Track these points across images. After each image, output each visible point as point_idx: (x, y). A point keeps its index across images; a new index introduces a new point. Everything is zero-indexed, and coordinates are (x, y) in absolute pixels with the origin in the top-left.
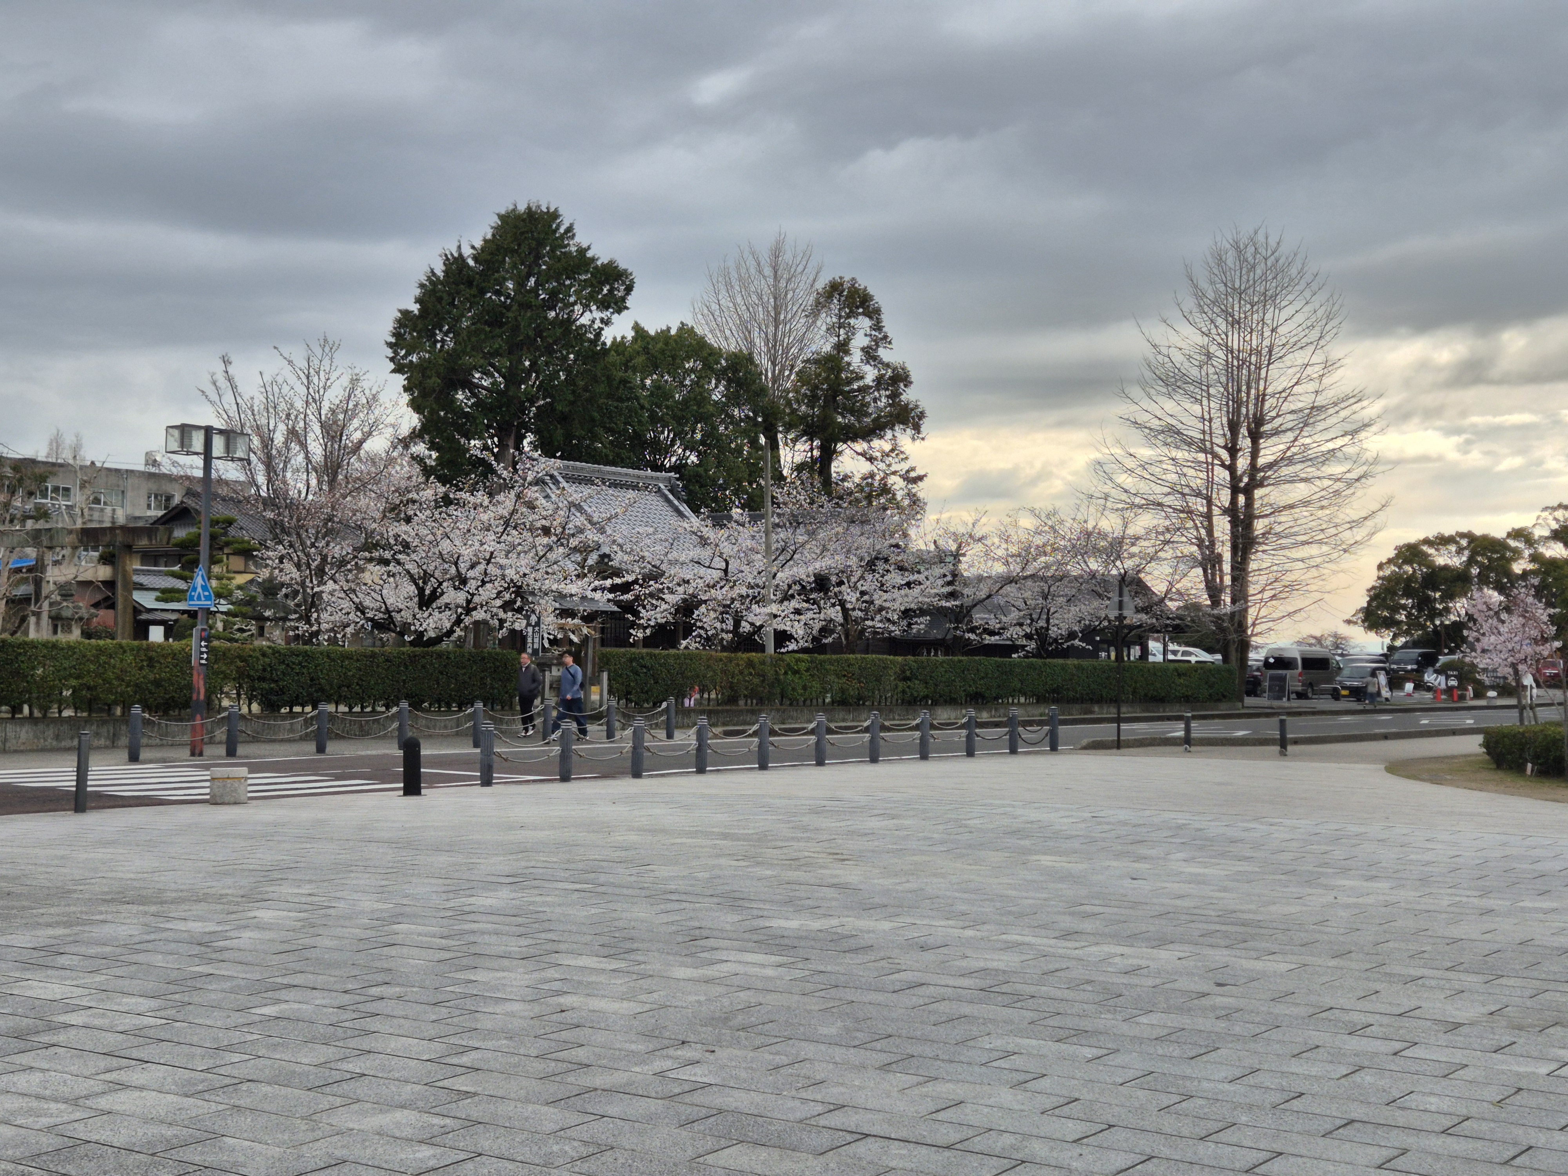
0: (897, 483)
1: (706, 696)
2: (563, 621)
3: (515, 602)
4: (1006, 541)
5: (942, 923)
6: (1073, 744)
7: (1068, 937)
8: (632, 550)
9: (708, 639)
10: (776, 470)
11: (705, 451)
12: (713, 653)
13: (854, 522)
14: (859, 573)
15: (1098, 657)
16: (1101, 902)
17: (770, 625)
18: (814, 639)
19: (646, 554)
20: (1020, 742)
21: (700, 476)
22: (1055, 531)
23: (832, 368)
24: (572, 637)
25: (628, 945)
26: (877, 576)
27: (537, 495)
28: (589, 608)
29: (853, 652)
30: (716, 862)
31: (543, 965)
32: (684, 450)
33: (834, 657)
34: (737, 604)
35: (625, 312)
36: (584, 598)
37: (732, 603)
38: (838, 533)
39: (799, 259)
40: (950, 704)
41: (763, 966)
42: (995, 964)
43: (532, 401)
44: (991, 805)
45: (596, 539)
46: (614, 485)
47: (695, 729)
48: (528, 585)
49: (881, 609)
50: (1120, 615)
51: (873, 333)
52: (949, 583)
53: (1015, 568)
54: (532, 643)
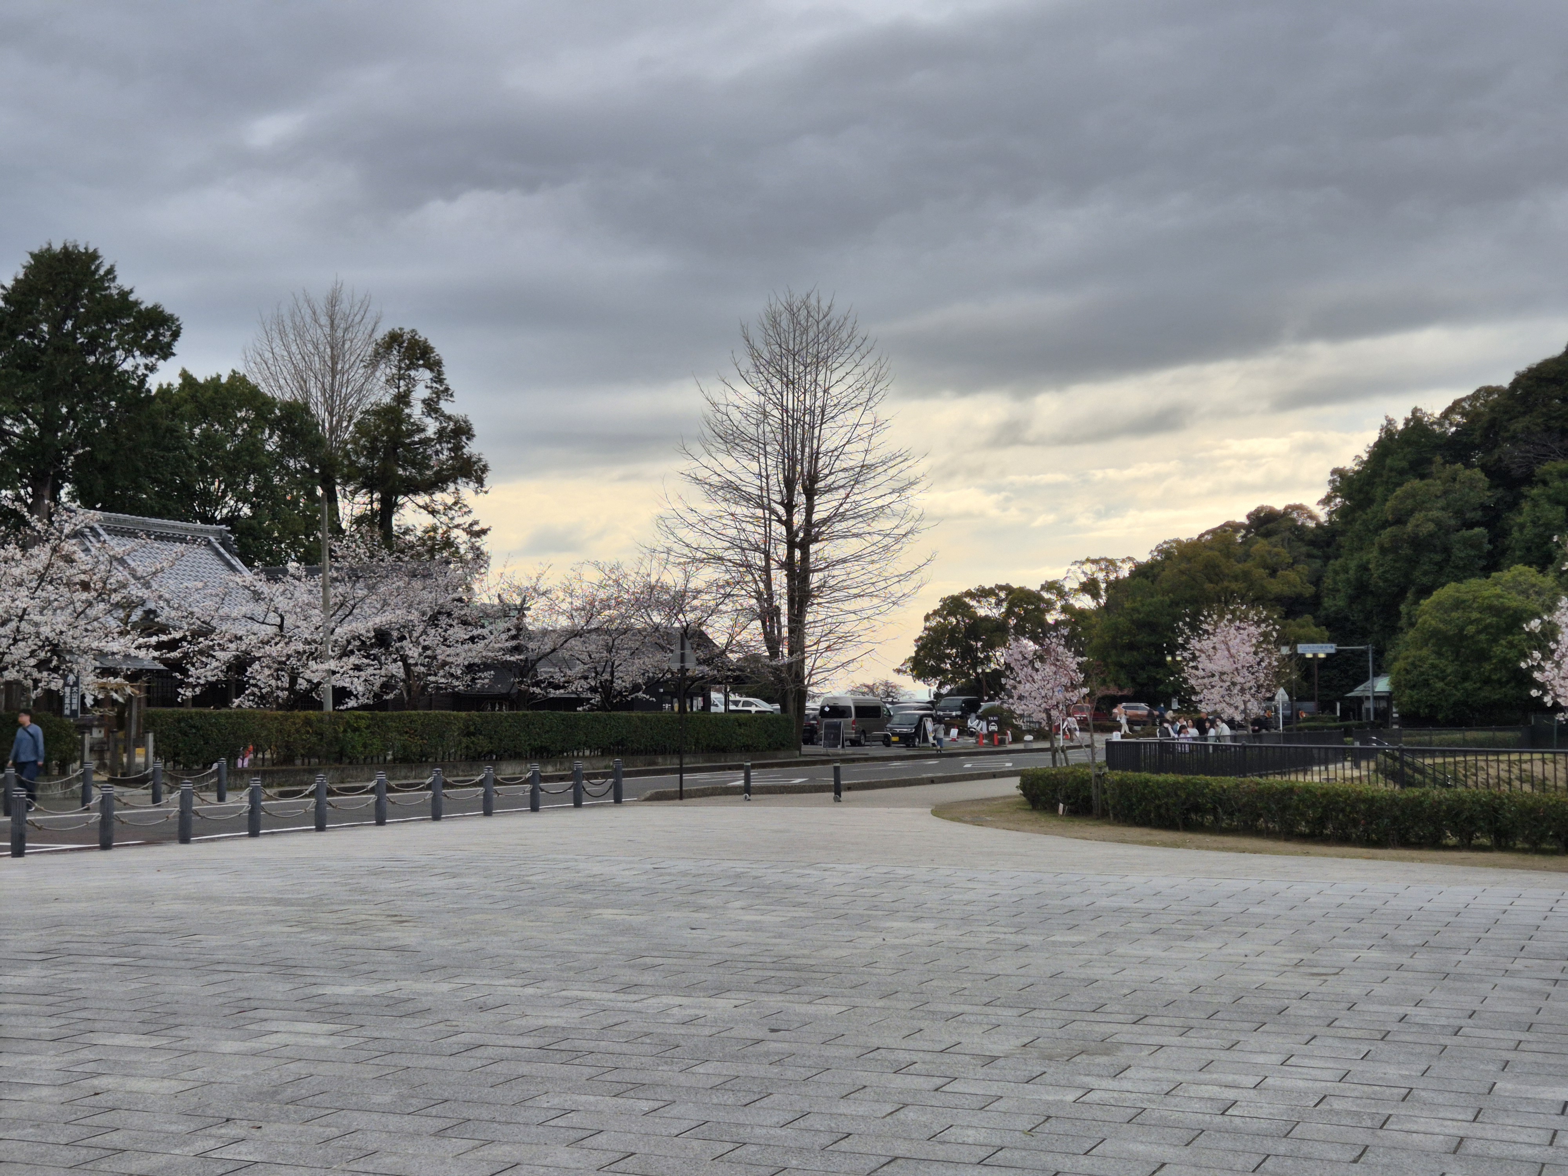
0: (460, 537)
1: (260, 756)
2: (104, 680)
3: (51, 661)
4: (571, 596)
5: (502, 982)
6: (637, 796)
7: (628, 990)
8: (180, 606)
9: (262, 697)
10: (334, 522)
11: (259, 503)
12: (268, 712)
13: (415, 576)
14: (420, 629)
15: (661, 708)
16: (661, 954)
17: (328, 682)
18: (376, 695)
19: (195, 610)
20: (584, 795)
21: (254, 529)
22: (619, 585)
23: (392, 421)
24: (115, 696)
25: (171, 1020)
26: (440, 630)
27: (75, 548)
28: (133, 666)
29: (415, 708)
30: (269, 929)
31: (76, 1046)
32: (236, 502)
33: (395, 713)
34: (293, 661)
35: (171, 359)
36: (127, 656)
37: (288, 659)
38: (399, 587)
39: (356, 308)
40: (515, 758)
41: (315, 1035)
42: (554, 1022)
43: (70, 449)
44: (554, 860)
45: (140, 594)
46: (160, 538)
47: (247, 791)
48: (65, 643)
49: (444, 664)
50: (682, 667)
51: (435, 385)
52: (514, 637)
53: (580, 622)
54: (71, 704)
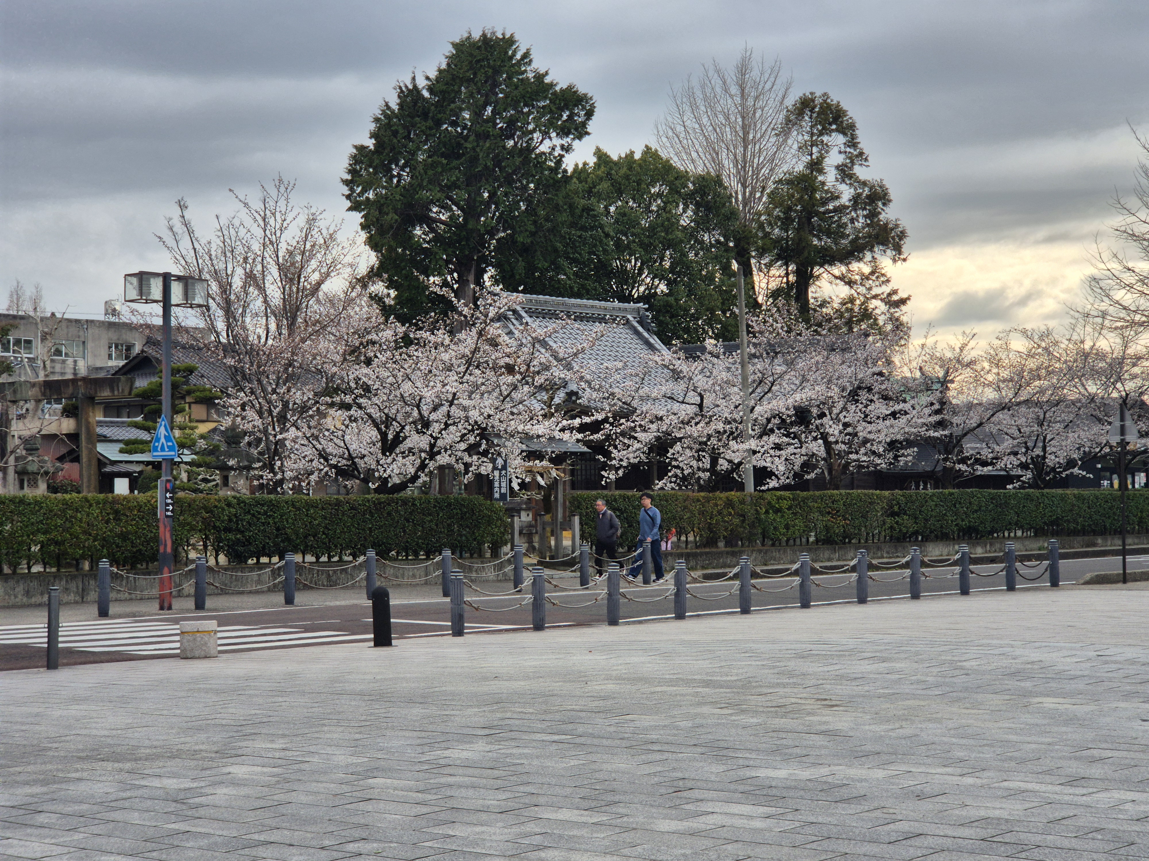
0: (878, 307)
1: (683, 538)
2: (531, 463)
3: (480, 445)
4: (997, 366)
5: (940, 770)
6: (1075, 579)
7: (1075, 783)
8: (601, 387)
9: (684, 478)
10: (751, 297)
11: (675, 279)
12: (690, 493)
13: (834, 350)
14: (841, 404)
15: (1099, 485)
16: (1110, 746)
17: (749, 462)
18: (796, 475)
19: (616, 390)
20: (1018, 578)
21: (671, 306)
22: (1049, 353)
23: (806, 189)
24: (539, 479)
25: (610, 798)
26: (860, 406)
27: (500, 331)
28: (559, 449)
29: (837, 488)
30: (698, 710)
31: (523, 819)
32: (653, 279)
33: (817, 493)
34: (714, 441)
35: (586, 139)
36: (552, 439)
37: (709, 439)
38: (818, 362)
39: (767, 75)
40: (942, 540)
41: (751, 817)
42: (997, 813)
43: (492, 233)
44: (989, 645)
45: (563, 376)
46: (580, 318)
47: (672, 574)
48: (493, 427)
49: (866, 441)
50: (1122, 440)
51: (848, 150)
52: (937, 412)
53: (1008, 394)
54: (500, 487)
